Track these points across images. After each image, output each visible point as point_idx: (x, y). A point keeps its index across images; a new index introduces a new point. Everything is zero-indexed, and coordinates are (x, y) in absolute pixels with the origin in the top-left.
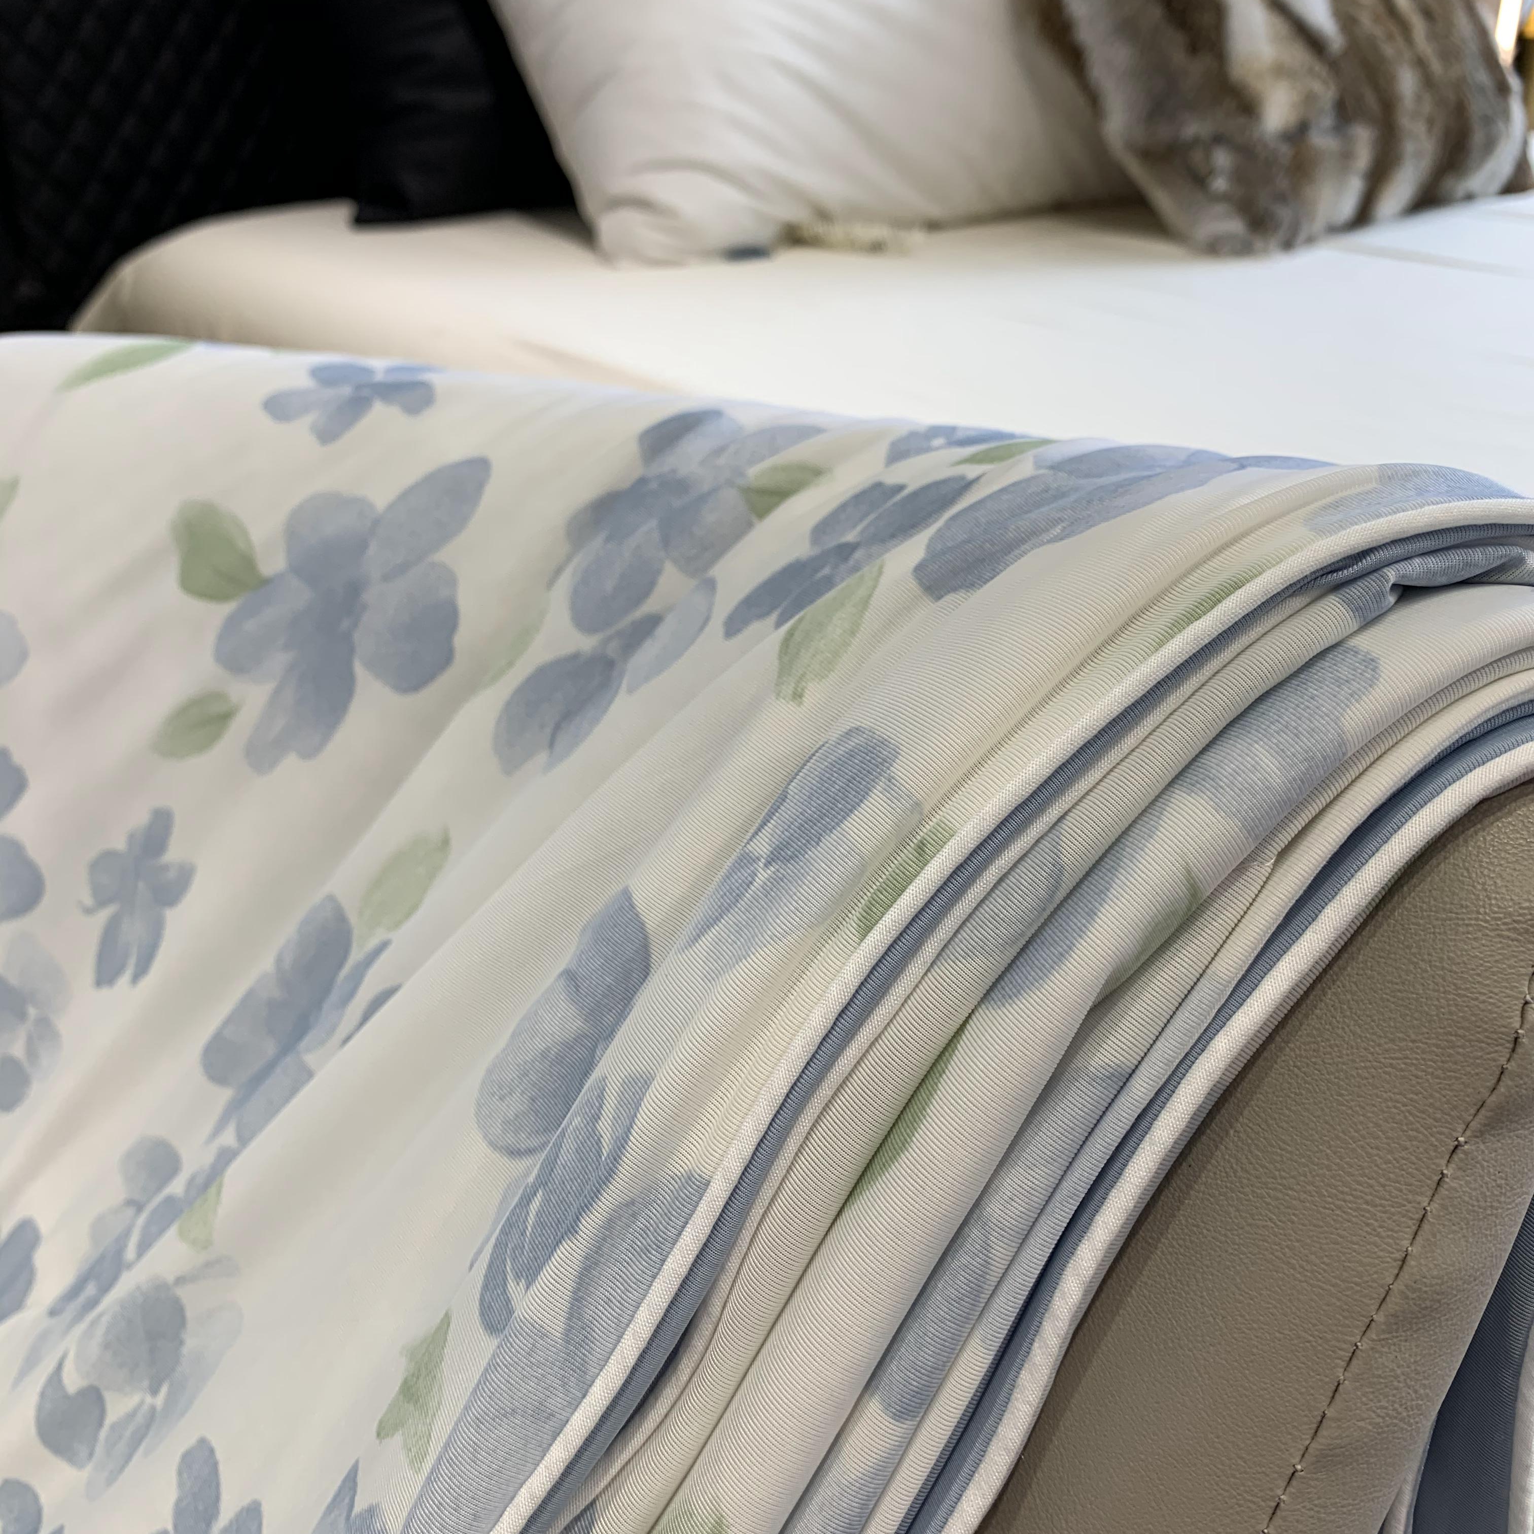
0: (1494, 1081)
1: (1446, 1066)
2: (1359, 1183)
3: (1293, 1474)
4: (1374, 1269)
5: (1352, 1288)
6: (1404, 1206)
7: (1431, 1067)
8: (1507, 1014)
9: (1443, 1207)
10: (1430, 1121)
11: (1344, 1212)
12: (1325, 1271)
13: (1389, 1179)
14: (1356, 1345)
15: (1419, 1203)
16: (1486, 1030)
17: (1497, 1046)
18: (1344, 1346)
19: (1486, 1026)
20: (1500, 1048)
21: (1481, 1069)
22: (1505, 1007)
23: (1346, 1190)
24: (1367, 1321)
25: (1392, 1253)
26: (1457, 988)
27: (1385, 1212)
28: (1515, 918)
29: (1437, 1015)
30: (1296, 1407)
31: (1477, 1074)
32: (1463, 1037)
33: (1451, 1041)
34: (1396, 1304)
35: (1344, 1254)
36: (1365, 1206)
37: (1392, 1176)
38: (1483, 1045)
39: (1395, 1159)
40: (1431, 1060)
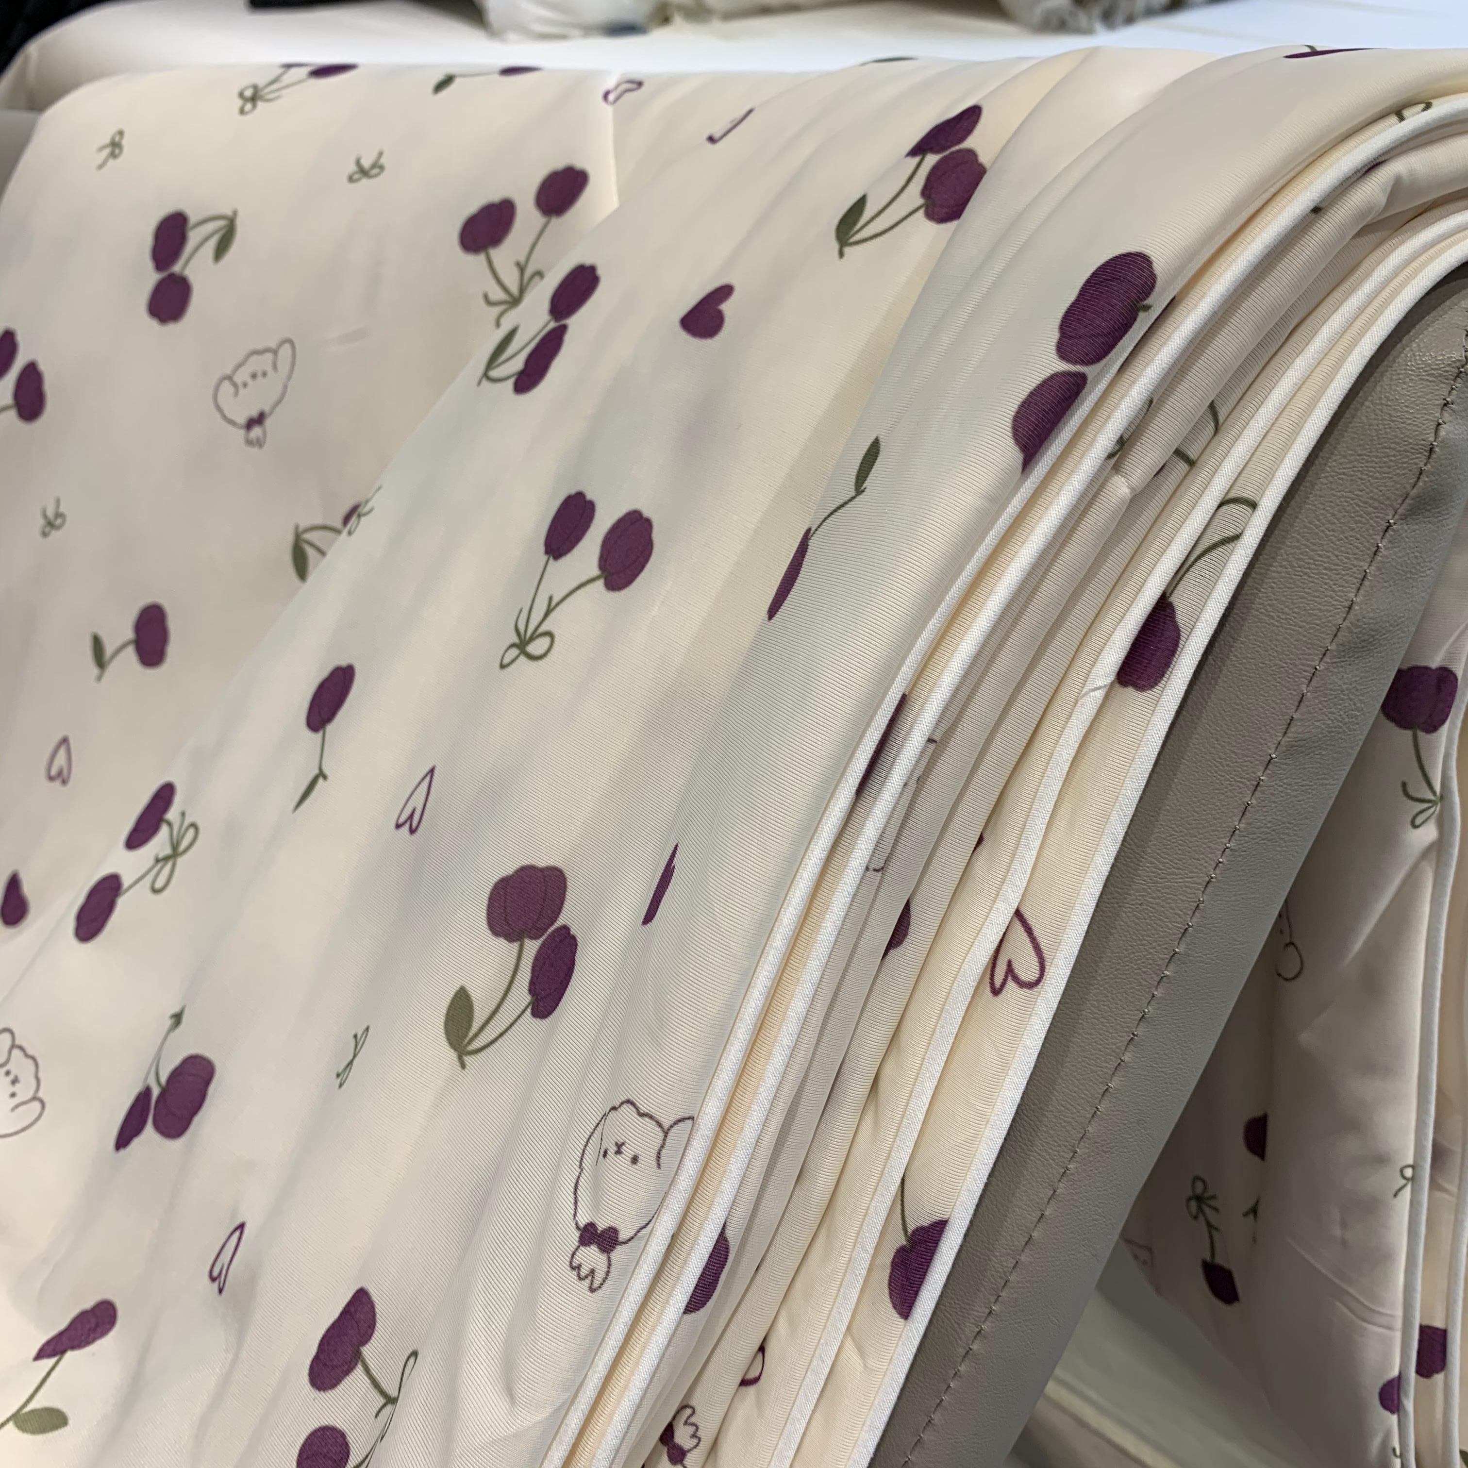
0: (1415, 479)
1: (1382, 470)
2: (1320, 556)
3: (1269, 761)
4: (1329, 614)
5: (1314, 628)
6: (1352, 569)
7: (1371, 471)
8: (1425, 432)
9: (1379, 569)
10: (1370, 509)
11: (1309, 576)
12: (1295, 618)
13: (1341, 551)
14: (1316, 669)
15: (1361, 567)
16: (1411, 443)
17: (1418, 454)
18: (1307, 669)
19: (1411, 441)
20: (1420, 455)
21: (1406, 471)
22: (1424, 427)
23: (1311, 561)
24: (1323, 650)
25: (1342, 602)
26: (1391, 416)
27: (1337, 574)
28: (1433, 367)
29: (1377, 436)
30: (1273, 713)
31: (1404, 474)
32: (1394, 449)
33: (1386, 452)
34: (1345, 636)
35: (1308, 604)
36: (1324, 572)
37: (1343, 549)
38: (1408, 454)
39: (1346, 537)
40: (1371, 467)
